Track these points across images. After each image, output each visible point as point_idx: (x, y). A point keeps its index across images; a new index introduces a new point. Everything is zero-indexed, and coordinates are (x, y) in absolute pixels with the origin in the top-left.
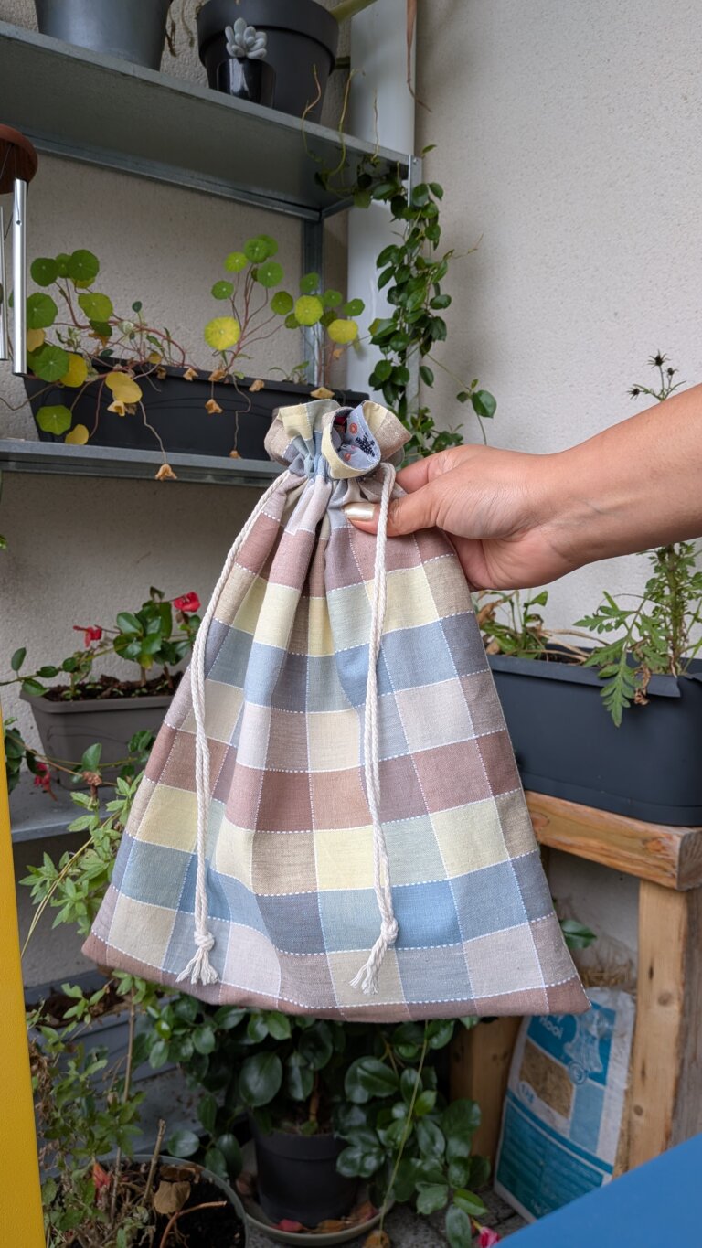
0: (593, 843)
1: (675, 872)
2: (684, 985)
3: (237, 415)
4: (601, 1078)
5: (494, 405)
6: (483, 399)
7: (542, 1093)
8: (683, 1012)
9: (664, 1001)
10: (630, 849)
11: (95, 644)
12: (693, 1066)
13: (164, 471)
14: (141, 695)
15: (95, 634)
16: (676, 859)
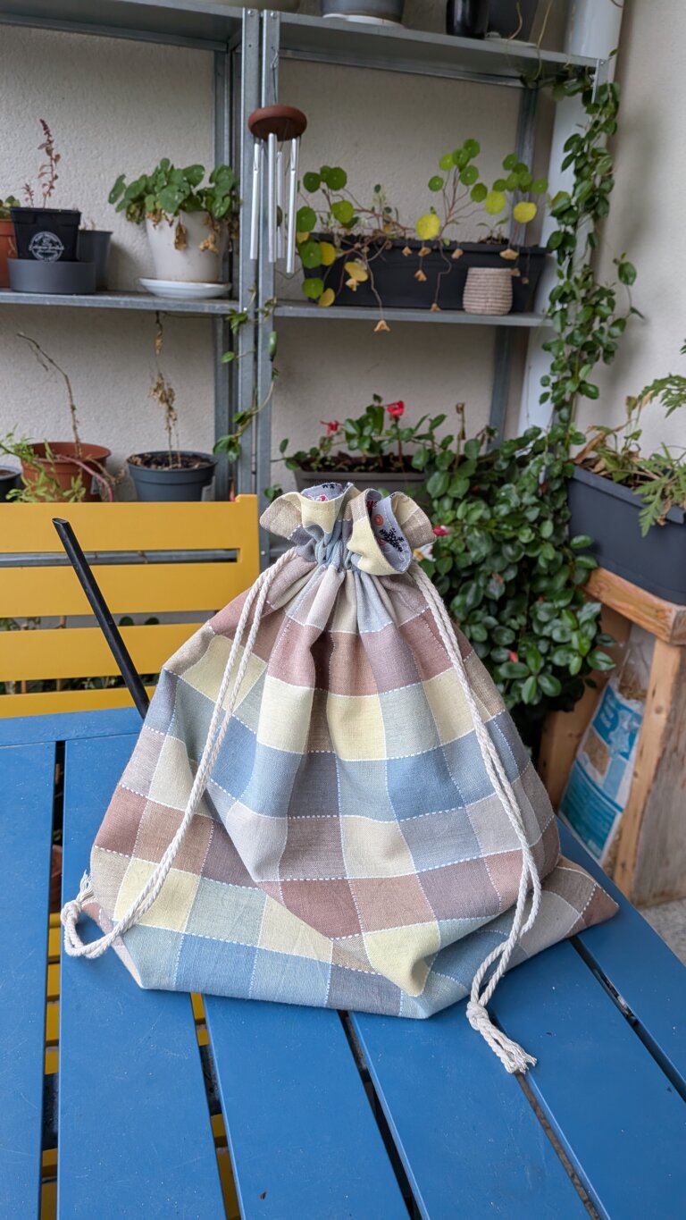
0: (631, 608)
1: (669, 632)
2: (671, 703)
3: (439, 277)
4: (626, 755)
5: (634, 275)
6: (627, 270)
7: (593, 760)
8: (668, 719)
9: (658, 711)
10: (649, 615)
11: (333, 433)
12: (674, 755)
13: (381, 325)
14: (360, 471)
15: (333, 427)
16: (671, 624)
